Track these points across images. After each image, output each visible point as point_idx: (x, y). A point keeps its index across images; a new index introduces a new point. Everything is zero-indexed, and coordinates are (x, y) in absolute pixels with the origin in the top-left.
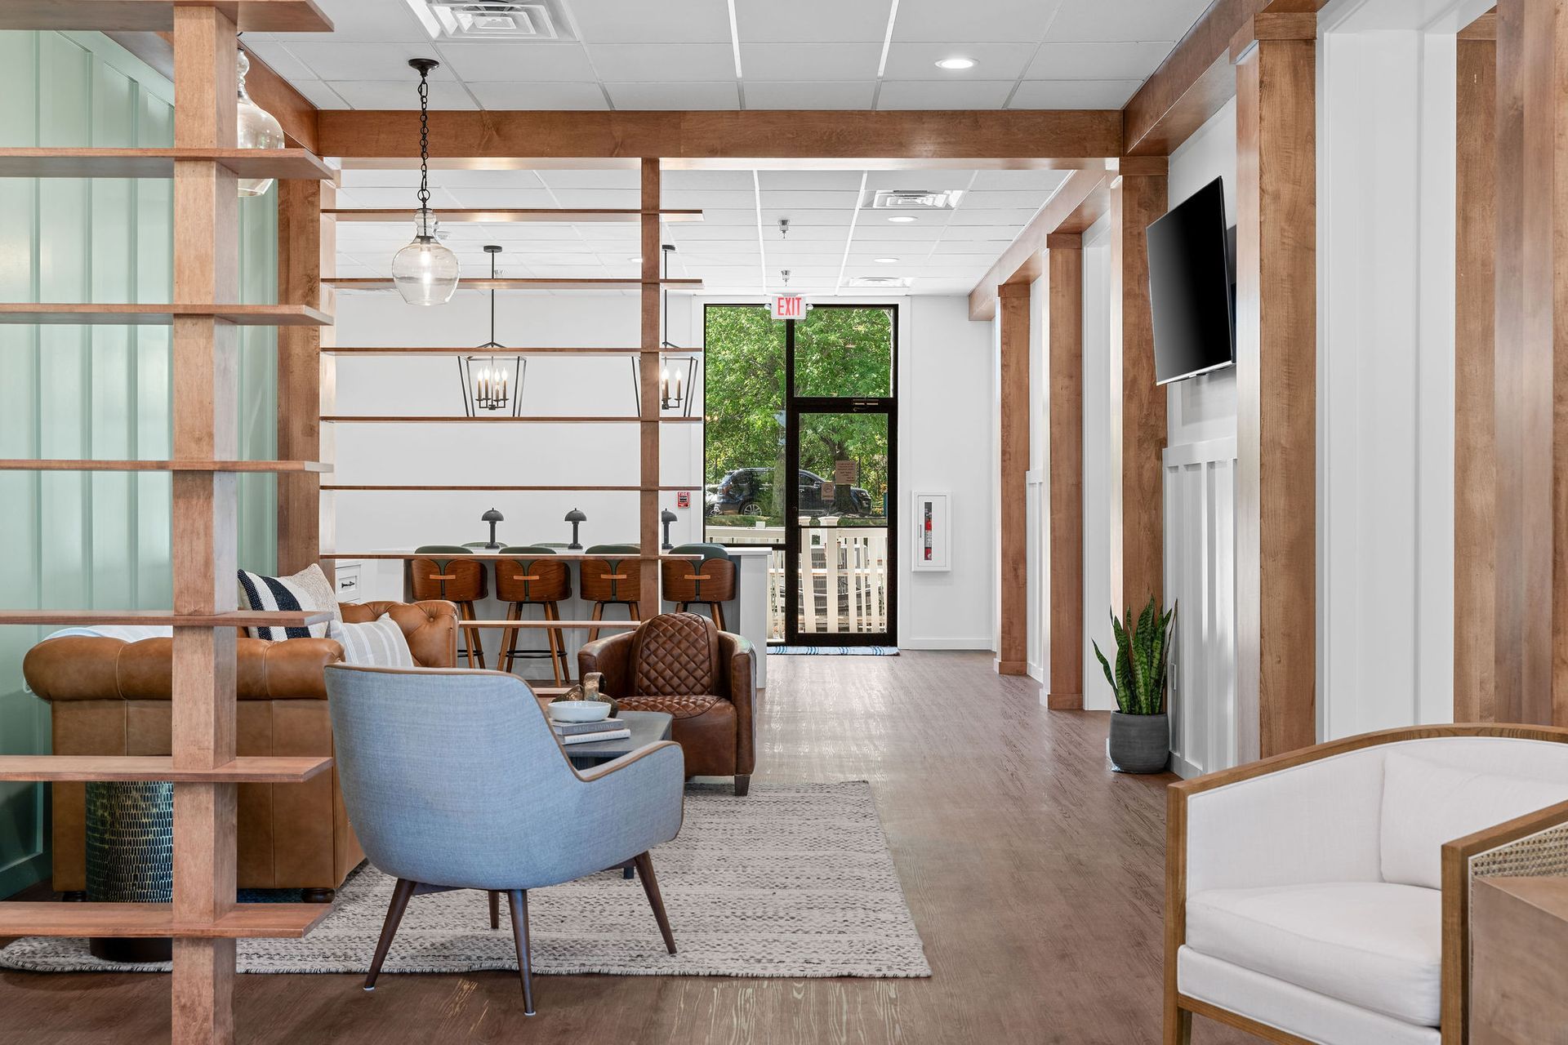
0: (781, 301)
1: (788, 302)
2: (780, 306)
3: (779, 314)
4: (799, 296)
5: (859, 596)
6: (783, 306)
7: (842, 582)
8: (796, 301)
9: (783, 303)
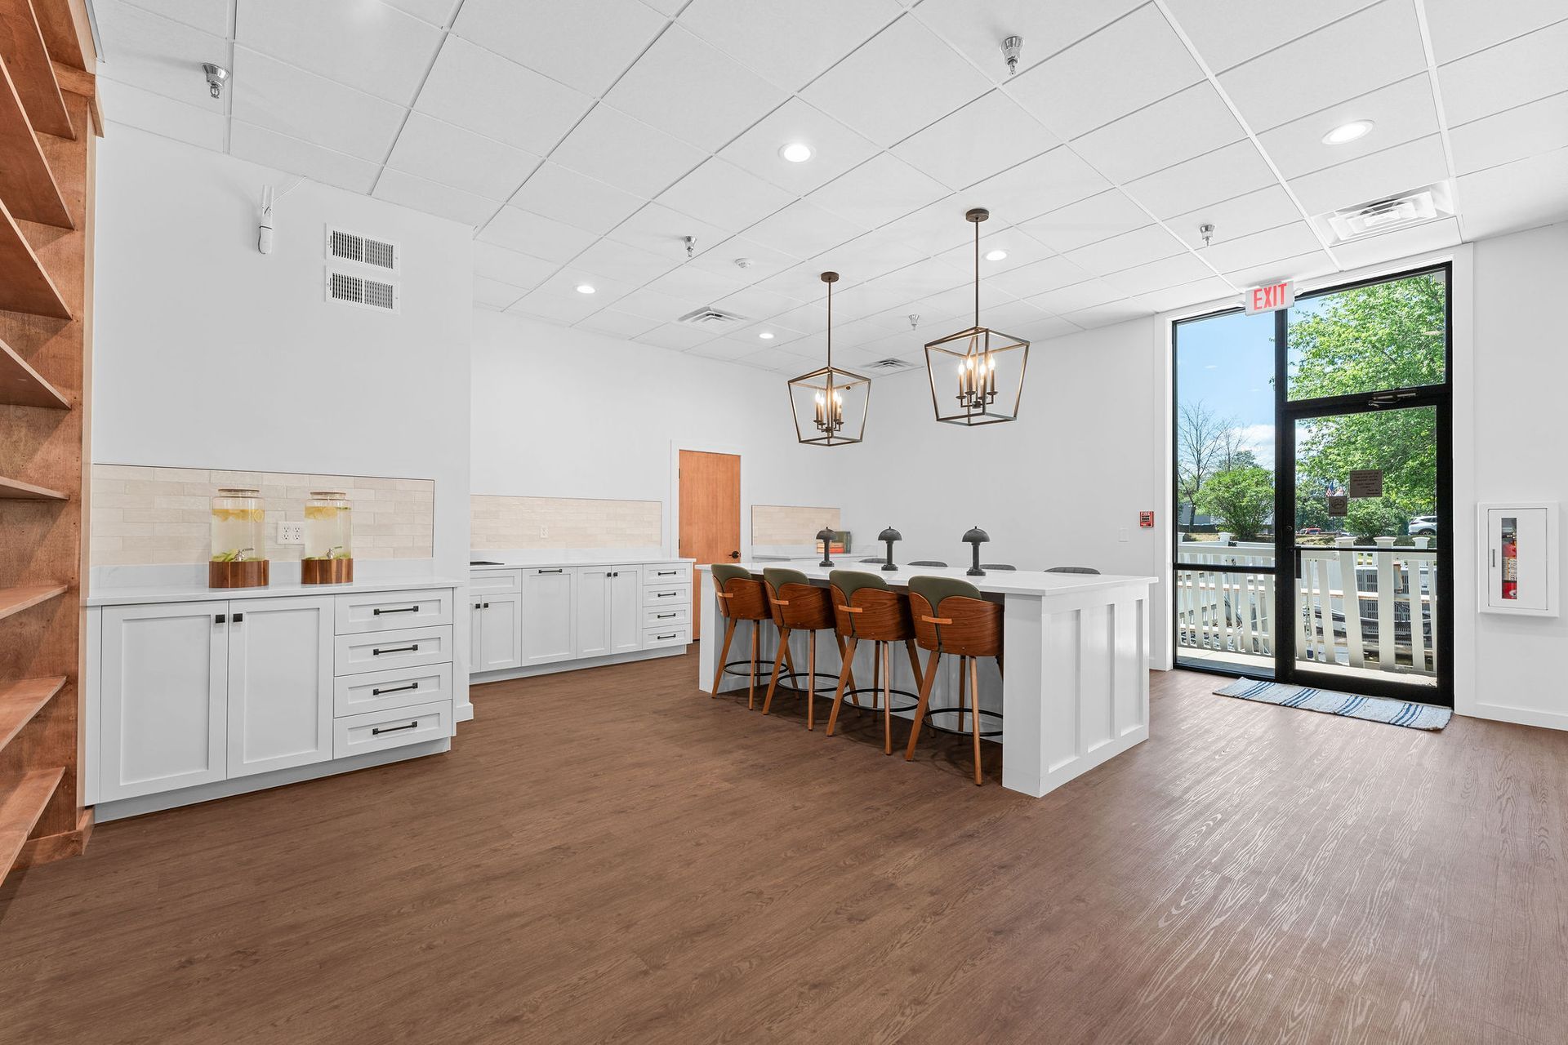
0: (1258, 293)
1: (1267, 292)
2: (1256, 300)
3: (1256, 308)
4: (1283, 282)
5: (1427, 625)
6: (1261, 299)
7: (1402, 609)
8: (1279, 290)
9: (1262, 294)
